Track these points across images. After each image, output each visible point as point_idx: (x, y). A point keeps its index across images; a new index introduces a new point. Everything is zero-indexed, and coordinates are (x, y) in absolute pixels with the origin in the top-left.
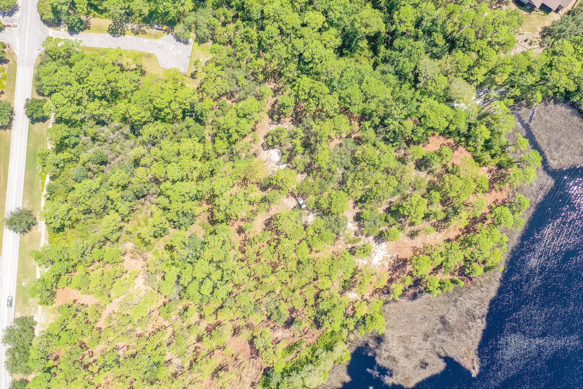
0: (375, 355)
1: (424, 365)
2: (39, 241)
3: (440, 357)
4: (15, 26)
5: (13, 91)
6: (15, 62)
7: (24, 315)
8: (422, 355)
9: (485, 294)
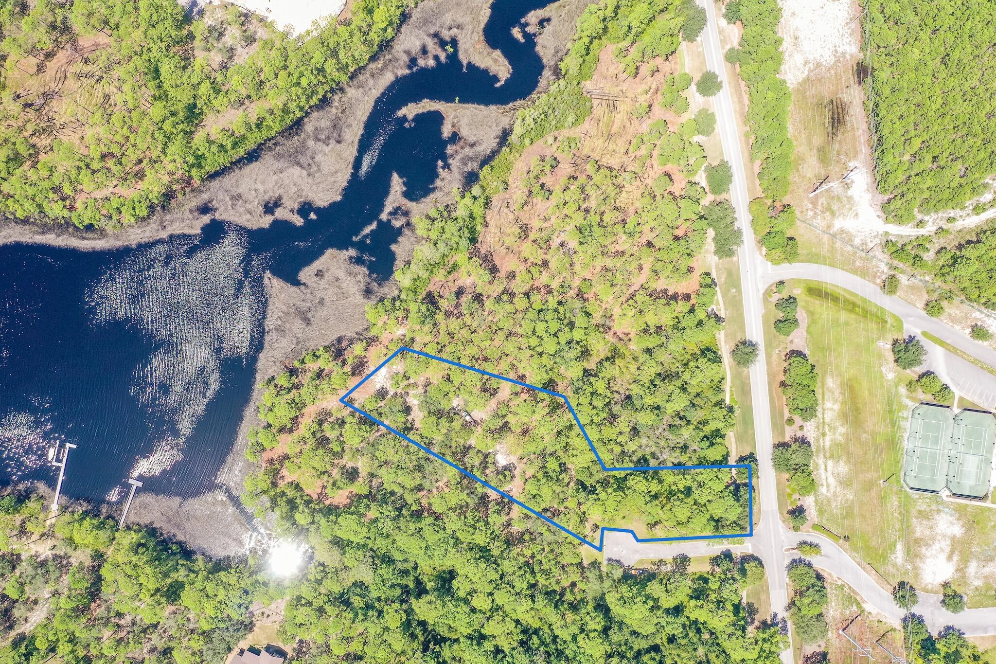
0: (369, 276)
1: (319, 274)
2: (726, 336)
3: (304, 284)
4: (787, 550)
5: (778, 484)
6: (781, 513)
7: (728, 259)
8: (323, 283)
9: (270, 354)
